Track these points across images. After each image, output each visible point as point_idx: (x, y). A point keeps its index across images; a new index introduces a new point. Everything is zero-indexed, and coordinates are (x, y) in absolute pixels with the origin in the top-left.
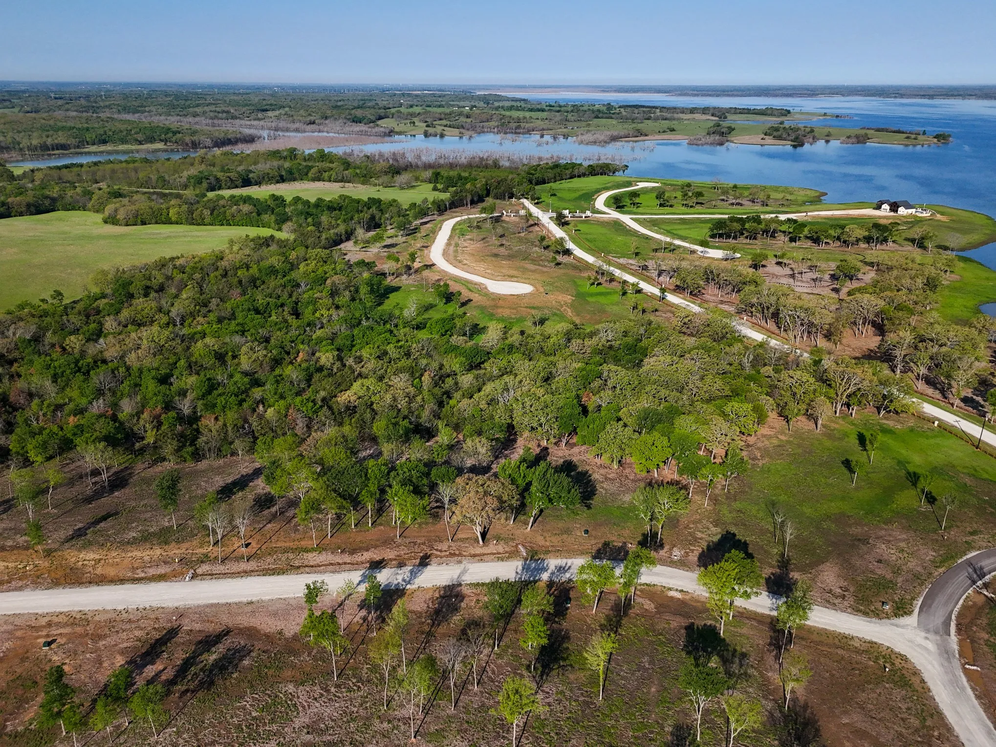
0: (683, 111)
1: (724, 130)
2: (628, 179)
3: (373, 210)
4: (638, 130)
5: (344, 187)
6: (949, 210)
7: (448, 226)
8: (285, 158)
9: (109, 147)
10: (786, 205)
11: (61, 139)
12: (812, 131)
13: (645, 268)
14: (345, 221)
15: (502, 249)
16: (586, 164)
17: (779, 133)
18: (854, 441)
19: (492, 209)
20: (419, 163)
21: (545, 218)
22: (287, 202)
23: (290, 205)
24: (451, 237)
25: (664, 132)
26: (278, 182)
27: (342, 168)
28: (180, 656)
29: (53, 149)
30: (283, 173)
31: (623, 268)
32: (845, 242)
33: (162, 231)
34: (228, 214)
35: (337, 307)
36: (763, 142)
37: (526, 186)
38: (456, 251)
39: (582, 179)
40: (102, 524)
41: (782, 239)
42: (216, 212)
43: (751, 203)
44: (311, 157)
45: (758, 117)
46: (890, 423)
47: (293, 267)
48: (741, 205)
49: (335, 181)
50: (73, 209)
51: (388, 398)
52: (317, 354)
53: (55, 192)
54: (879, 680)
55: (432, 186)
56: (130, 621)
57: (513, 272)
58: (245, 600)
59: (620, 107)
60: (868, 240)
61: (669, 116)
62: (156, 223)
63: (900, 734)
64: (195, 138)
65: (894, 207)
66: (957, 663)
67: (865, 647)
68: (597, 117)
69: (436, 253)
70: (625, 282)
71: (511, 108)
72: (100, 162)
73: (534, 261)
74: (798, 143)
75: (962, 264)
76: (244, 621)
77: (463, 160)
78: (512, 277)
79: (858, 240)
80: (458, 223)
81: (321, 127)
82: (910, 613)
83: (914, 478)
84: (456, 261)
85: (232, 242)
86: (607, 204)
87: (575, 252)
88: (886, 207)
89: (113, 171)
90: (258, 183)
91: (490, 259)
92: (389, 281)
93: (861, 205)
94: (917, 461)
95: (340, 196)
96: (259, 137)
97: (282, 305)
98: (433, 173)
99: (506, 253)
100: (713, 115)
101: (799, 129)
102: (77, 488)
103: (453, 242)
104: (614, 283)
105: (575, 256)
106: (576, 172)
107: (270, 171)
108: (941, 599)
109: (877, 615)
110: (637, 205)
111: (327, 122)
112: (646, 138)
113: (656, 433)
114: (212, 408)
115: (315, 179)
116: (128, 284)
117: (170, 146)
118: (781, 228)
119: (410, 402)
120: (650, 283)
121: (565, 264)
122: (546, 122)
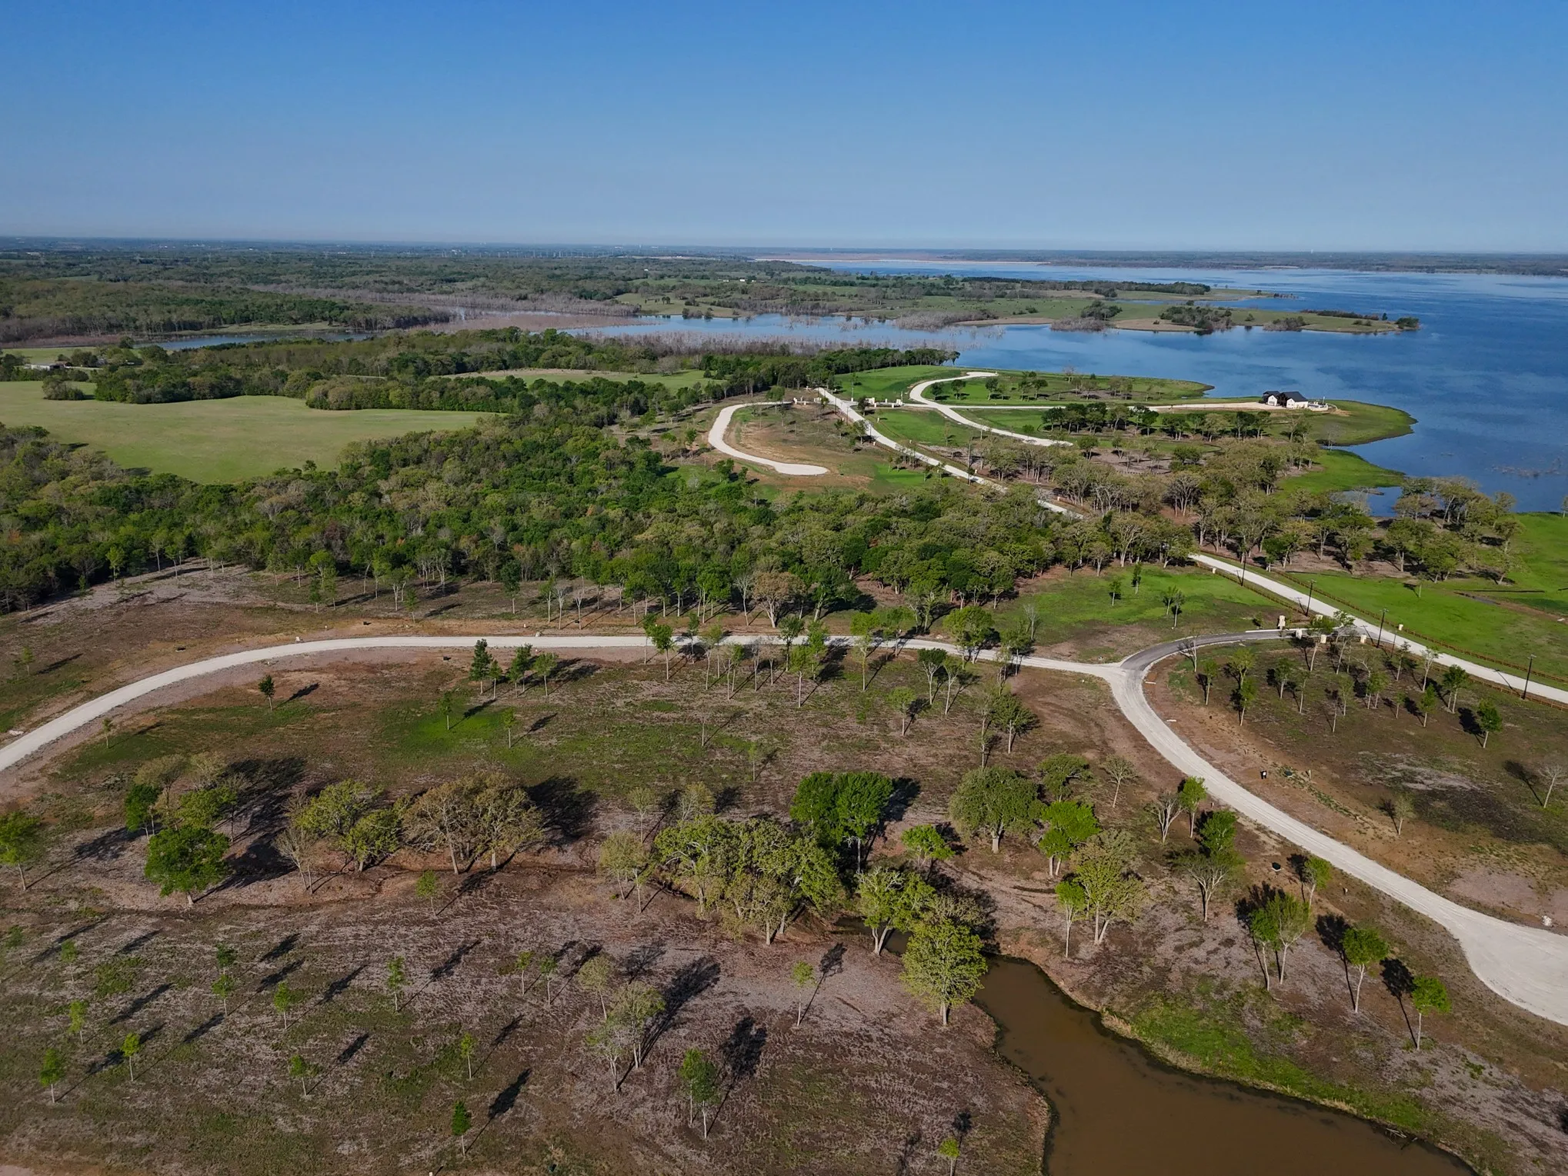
0: (1055, 286)
1: (1104, 312)
2: (957, 369)
4: (984, 311)
5: (591, 373)
6: (1357, 405)
7: (726, 413)
9: (254, 327)
10: (1155, 398)
11: (189, 314)
12: (1228, 314)
13: (957, 454)
14: (605, 404)
15: (792, 436)
16: (903, 351)
17: (1182, 315)
19: (781, 397)
20: (682, 348)
21: (847, 409)
22: (529, 386)
23: (533, 388)
24: (731, 424)
25: (1021, 313)
26: (501, 368)
27: (582, 352)
28: (548, 667)
29: (180, 329)
30: (506, 358)
31: (933, 455)
32: (1206, 435)
33: (389, 414)
34: (460, 397)
35: (615, 478)
36: (1156, 327)
37: (823, 372)
38: (738, 436)
39: (897, 368)
40: (451, 610)
41: (1132, 431)
42: (446, 395)
43: (1109, 396)
44: (537, 339)
45: (1161, 294)
46: (1171, 572)
47: (560, 443)
48: (1097, 398)
49: (575, 368)
50: (262, 393)
51: (683, 537)
52: (605, 511)
53: (234, 373)
54: (1076, 686)
55: (703, 372)
57: (804, 456)
58: (586, 646)
59: (965, 280)
60: (1235, 432)
61: (1033, 292)
62: (373, 407)
63: (1078, 704)
64: (370, 316)
65: (1282, 399)
66: (1140, 681)
67: (1073, 675)
68: (929, 294)
69: (716, 437)
70: (929, 468)
71: (806, 281)
72: (263, 343)
73: (829, 447)
74: (1205, 329)
75: (1329, 457)
76: (590, 656)
77: (743, 348)
78: (804, 460)
79: (1223, 432)
80: (738, 410)
81: (538, 304)
82: (1118, 661)
83: (1168, 601)
84: (739, 445)
85: (480, 423)
86: (924, 395)
87: (877, 439)
88: (1273, 399)
90: (477, 368)
91: (778, 443)
92: (666, 461)
94: (1180, 591)
95: (594, 381)
96: (455, 316)
97: (558, 475)
98: (704, 358)
99: (797, 439)
100: (1097, 292)
103: (734, 429)
104: (919, 467)
105: (877, 442)
106: (889, 359)
107: (490, 355)
109: (1091, 662)
110: (963, 396)
111: (544, 296)
112: (995, 321)
113: (933, 560)
114: (520, 541)
115: (547, 366)
116: (386, 455)
117: (338, 326)
118: (1130, 419)
119: (704, 542)
120: (960, 468)
121: (866, 450)
122: (856, 299)
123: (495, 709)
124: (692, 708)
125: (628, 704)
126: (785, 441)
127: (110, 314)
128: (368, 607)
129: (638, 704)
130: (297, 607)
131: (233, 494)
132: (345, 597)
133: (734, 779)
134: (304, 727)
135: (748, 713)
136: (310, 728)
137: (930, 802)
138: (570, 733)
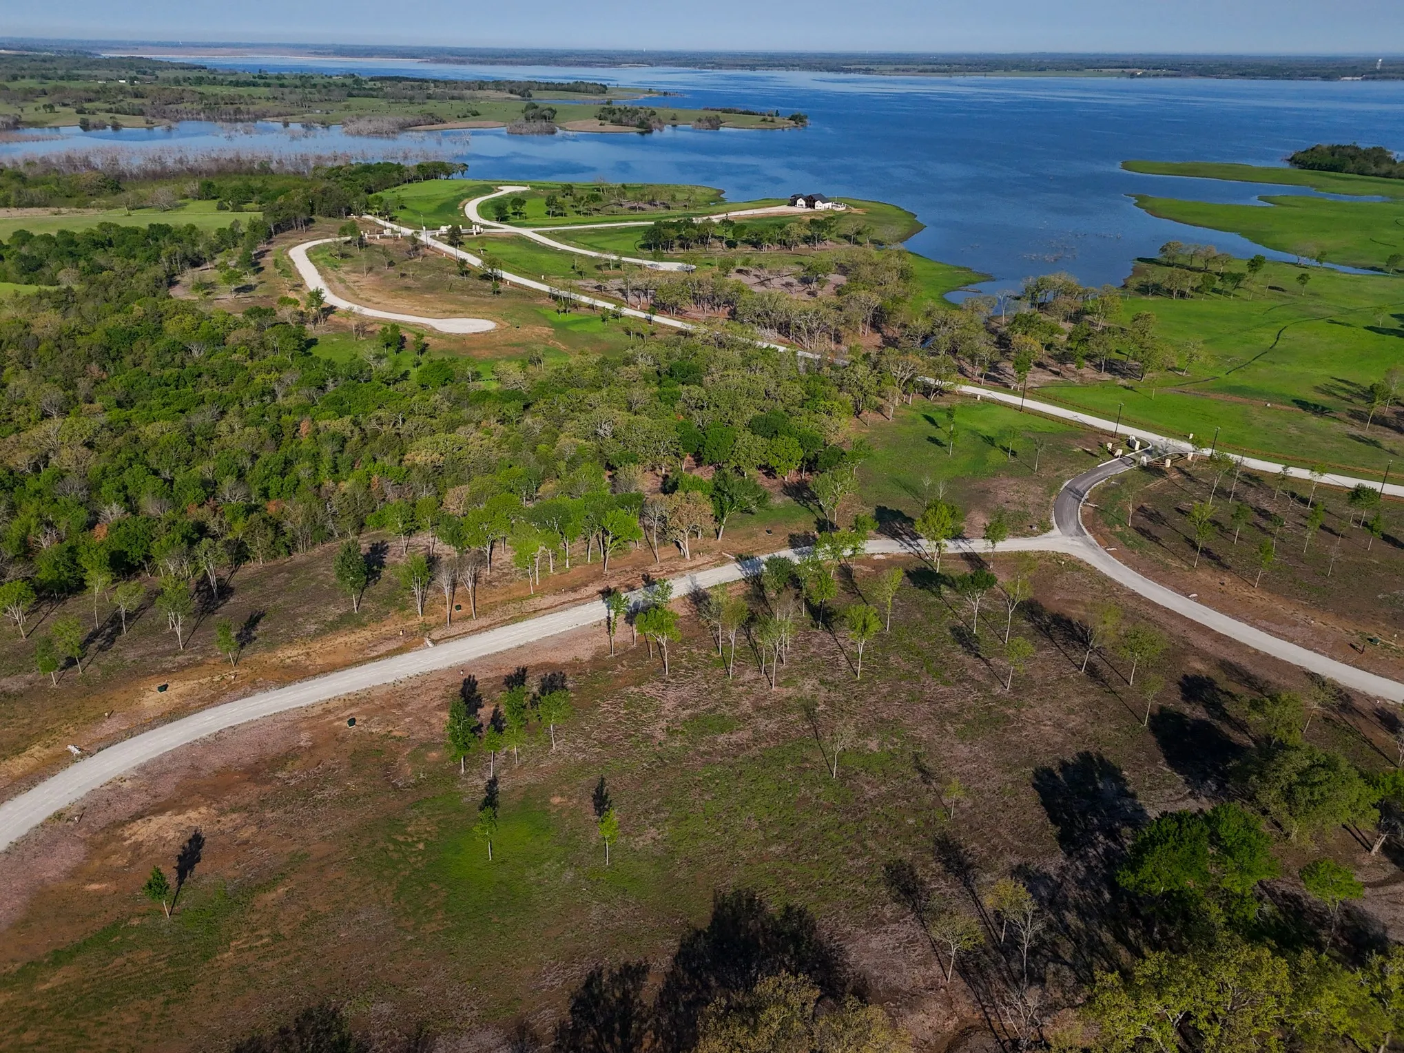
0: (468, 85)
1: (547, 113)
2: (482, 183)
4: (428, 115)
5: (59, 213)
6: (859, 203)
12: (653, 113)
13: (602, 289)
15: (409, 281)
16: (411, 163)
17: (618, 116)
18: (924, 422)
21: (425, 238)
23: (17, 245)
24: (321, 270)
25: (465, 116)
27: (16, 184)
31: (577, 290)
32: (785, 243)
35: (277, 369)
36: (602, 128)
38: (348, 288)
39: (418, 185)
40: (261, 627)
41: (718, 245)
43: (651, 207)
45: (571, 95)
48: (643, 209)
49: (18, 206)
54: (1061, 571)
56: (413, 688)
57: (449, 307)
58: (513, 646)
59: (372, 80)
60: (807, 240)
61: (456, 93)
63: (1096, 595)
65: (810, 202)
66: (1101, 550)
68: (350, 95)
70: (593, 306)
73: (463, 290)
74: (645, 128)
78: (455, 312)
80: (308, 252)
82: (1053, 528)
83: (990, 441)
84: (361, 300)
86: (485, 216)
87: (508, 278)
88: (801, 202)
91: (404, 293)
98: (203, 184)
99: (419, 285)
100: (511, 92)
101: (636, 112)
103: (332, 277)
104: (583, 309)
105: (511, 282)
106: (404, 175)
108: (1066, 516)
109: (1032, 534)
110: (521, 215)
112: (440, 126)
118: (715, 233)
120: (621, 305)
121: (506, 292)
122: (277, 103)
124: (751, 716)
125: (670, 733)
126: (408, 288)
128: (128, 652)
129: (681, 728)
130: (10, 684)
133: (927, 823)
134: (262, 937)
135: (817, 705)
136: (277, 937)
137: (1147, 784)
138: (658, 810)
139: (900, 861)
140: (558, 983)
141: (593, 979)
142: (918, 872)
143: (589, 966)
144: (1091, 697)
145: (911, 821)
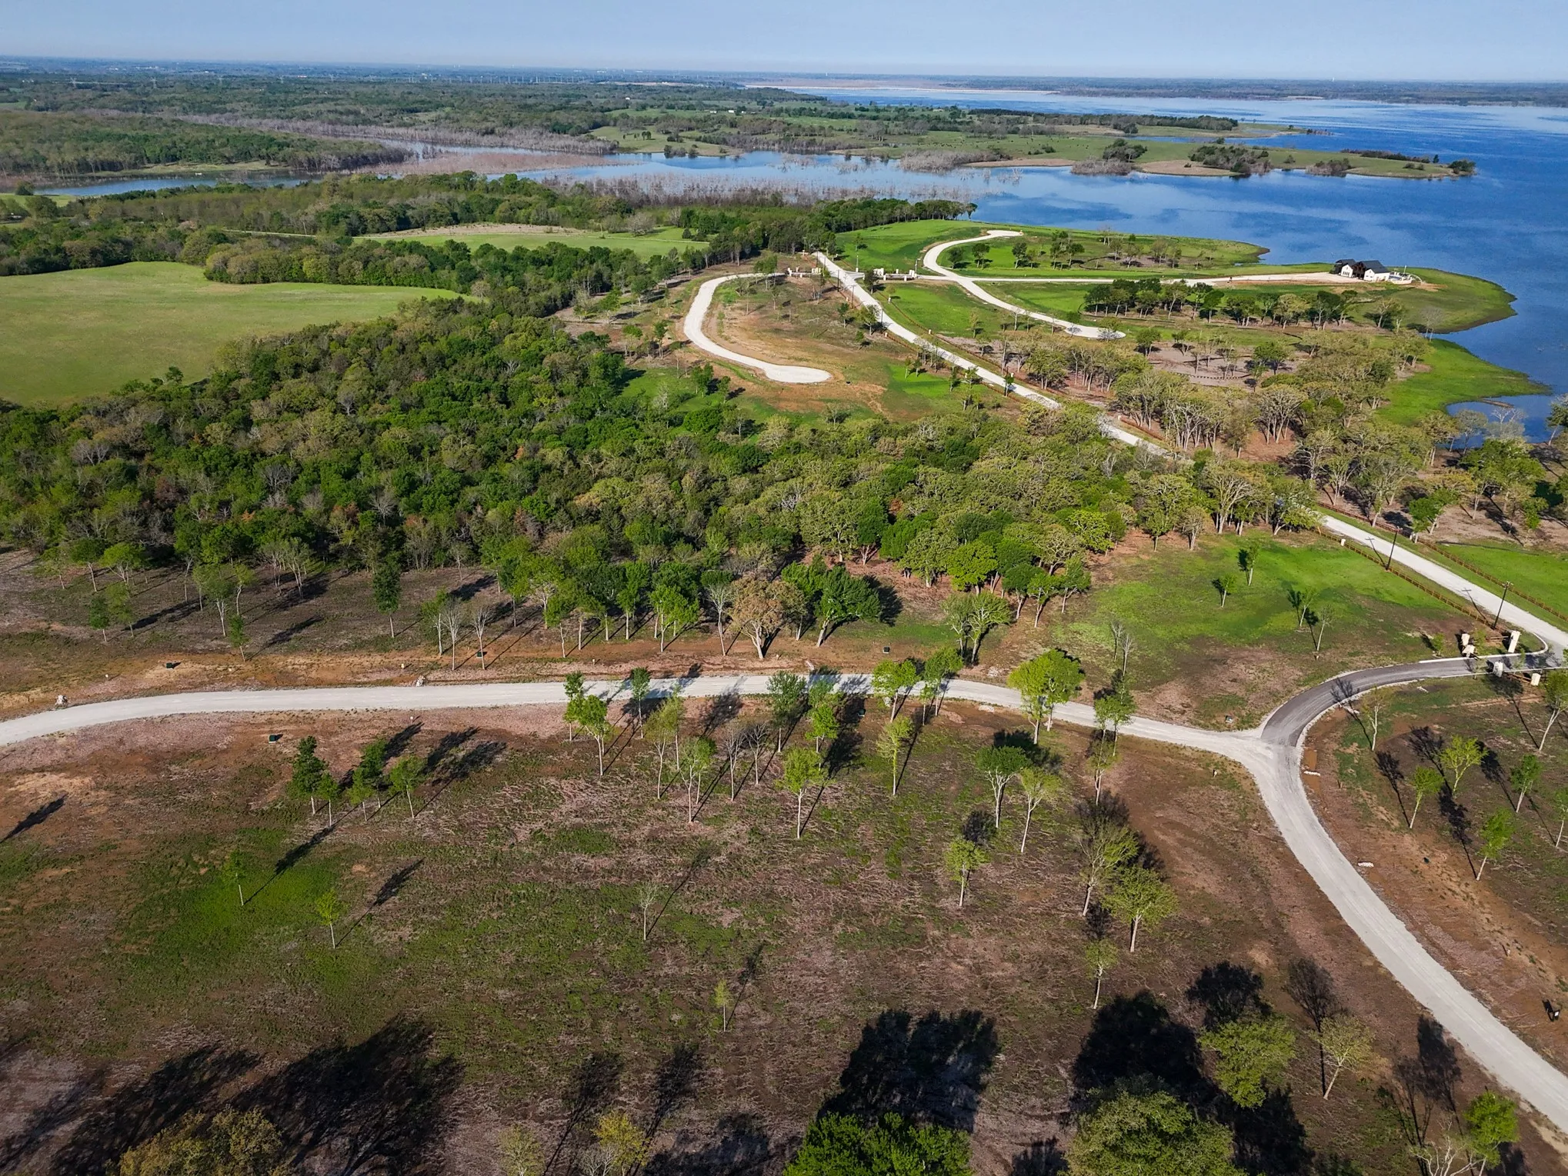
0: (1070, 119)
1: (1129, 151)
2: (974, 225)
3: (599, 265)
4: (997, 150)
5: (550, 232)
6: (1442, 276)
7: (707, 290)
8: (457, 187)
9: (181, 168)
10: (1206, 265)
11: (107, 152)
12: (1265, 154)
13: (988, 350)
14: (559, 280)
15: (786, 323)
16: (912, 202)
17: (1213, 157)
18: (1234, 560)
19: (773, 266)
20: (661, 197)
21: (849, 280)
22: (472, 253)
23: (477, 256)
24: (712, 306)
25: (1037, 153)
26: (449, 224)
27: (545, 203)
28: (425, 752)
29: (97, 169)
30: (457, 210)
31: (958, 350)
32: (1278, 318)
33: (296, 292)
34: (386, 268)
35: (561, 395)
36: (1187, 171)
37: (822, 233)
38: (721, 324)
39: (907, 224)
40: (305, 631)
41: (1190, 313)
42: (371, 266)
43: (1153, 263)
44: (494, 187)
45: (1186, 131)
46: (1285, 542)
47: (495, 341)
48: (1139, 265)
49: (536, 224)
50: (157, 259)
51: (640, 501)
52: (542, 451)
53: (127, 233)
54: (1204, 783)
55: (682, 231)
56: (361, 720)
57: (800, 354)
58: (489, 705)
59: (972, 112)
60: (1312, 315)
61: (1047, 127)
62: (284, 280)
63: (1218, 826)
64: (313, 154)
65: (1359, 270)
66: (1296, 769)
67: (1196, 755)
68: (934, 128)
69: (692, 327)
70: (958, 368)
71: (800, 112)
72: (178, 190)
73: (831, 339)
74: (1241, 172)
75: (1433, 350)
76: (492, 724)
77: (727, 194)
78: (802, 360)
79: (1297, 316)
80: (720, 285)
81: (505, 140)
82: (1256, 726)
83: (1295, 600)
84: (721, 338)
85: (403, 308)
86: (941, 261)
87: (890, 328)
88: (1347, 269)
89: (203, 205)
90: (421, 225)
91: (768, 335)
92: (628, 363)
93: (1316, 267)
94: (1306, 580)
95: (550, 244)
96: (410, 155)
97: (487, 390)
98: (683, 213)
99: (793, 327)
100: (1115, 127)
101: (1244, 151)
102: (264, 596)
103: (716, 313)
104: (943, 370)
105: (890, 333)
106: (897, 213)
107: (438, 207)
108: (1295, 713)
109: (1218, 728)
110: (985, 263)
111: (513, 131)
112: (1009, 162)
113: (978, 542)
114: (417, 508)
115: (505, 220)
116: (270, 360)
117: (276, 166)
118: (1189, 298)
119: (668, 507)
120: (992, 371)
121: (876, 344)
122: (855, 135)
123: (328, 853)
124: (633, 844)
125: (536, 835)
126: (777, 331)
127: (17, 152)
128: (186, 628)
129: (551, 834)
130: (79, 632)
131: (54, 424)
132: (157, 610)
133: (693, 1026)
134: (8, 905)
135: (719, 854)
136: (19, 910)
137: (1016, 1081)
138: (436, 911)
139: (617, 1056)
140: (169, 1046)
141: (203, 1052)
142: (622, 1077)
143: (211, 1039)
144: (1062, 950)
145: (675, 1017)
